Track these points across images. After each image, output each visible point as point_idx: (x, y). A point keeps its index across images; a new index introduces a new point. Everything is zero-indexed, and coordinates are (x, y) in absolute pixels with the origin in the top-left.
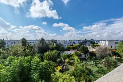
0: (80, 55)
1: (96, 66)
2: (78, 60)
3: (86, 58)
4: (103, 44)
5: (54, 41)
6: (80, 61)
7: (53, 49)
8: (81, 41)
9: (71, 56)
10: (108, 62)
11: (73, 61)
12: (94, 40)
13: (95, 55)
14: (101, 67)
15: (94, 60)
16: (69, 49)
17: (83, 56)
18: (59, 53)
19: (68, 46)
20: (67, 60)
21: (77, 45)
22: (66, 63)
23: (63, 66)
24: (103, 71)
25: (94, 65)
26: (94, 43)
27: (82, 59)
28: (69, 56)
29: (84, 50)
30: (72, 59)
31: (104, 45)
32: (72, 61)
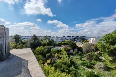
0: (69, 50)
1: (81, 59)
2: (65, 55)
3: (74, 53)
5: (47, 38)
6: (67, 55)
8: (73, 38)
9: (61, 51)
13: (82, 51)
15: (80, 55)
16: (60, 45)
17: (72, 51)
18: (51, 48)
19: (60, 42)
20: (56, 55)
21: (68, 41)
22: (55, 57)
25: (79, 59)
27: (69, 54)
28: (59, 51)
29: (73, 45)
30: (61, 54)
32: (60, 56)
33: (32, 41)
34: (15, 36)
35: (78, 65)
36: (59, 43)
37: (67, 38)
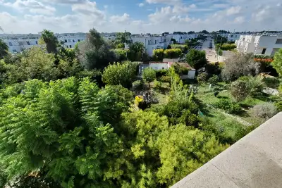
0: (186, 72)
1: (216, 94)
2: (178, 83)
3: (198, 78)
4: (245, 44)
5: (124, 38)
6: (184, 85)
7: (122, 59)
8: (193, 36)
9: (164, 74)
10: (244, 87)
11: (168, 84)
12: (225, 32)
13: (219, 72)
14: (225, 98)
15: (214, 83)
16: (159, 58)
17: (192, 74)
18: (138, 67)
19: (158, 51)
20: (154, 83)
21: (180, 48)
22: (152, 90)
23: (147, 94)
24: (227, 104)
25: (211, 94)
26: (225, 40)
27: (187, 82)
28: (159, 75)
29: (196, 59)
30: (165, 81)
31: (247, 45)
32: (165, 86)
33: (92, 50)
34: (43, 35)
35: (210, 108)
36: (156, 53)
37: (177, 38)
